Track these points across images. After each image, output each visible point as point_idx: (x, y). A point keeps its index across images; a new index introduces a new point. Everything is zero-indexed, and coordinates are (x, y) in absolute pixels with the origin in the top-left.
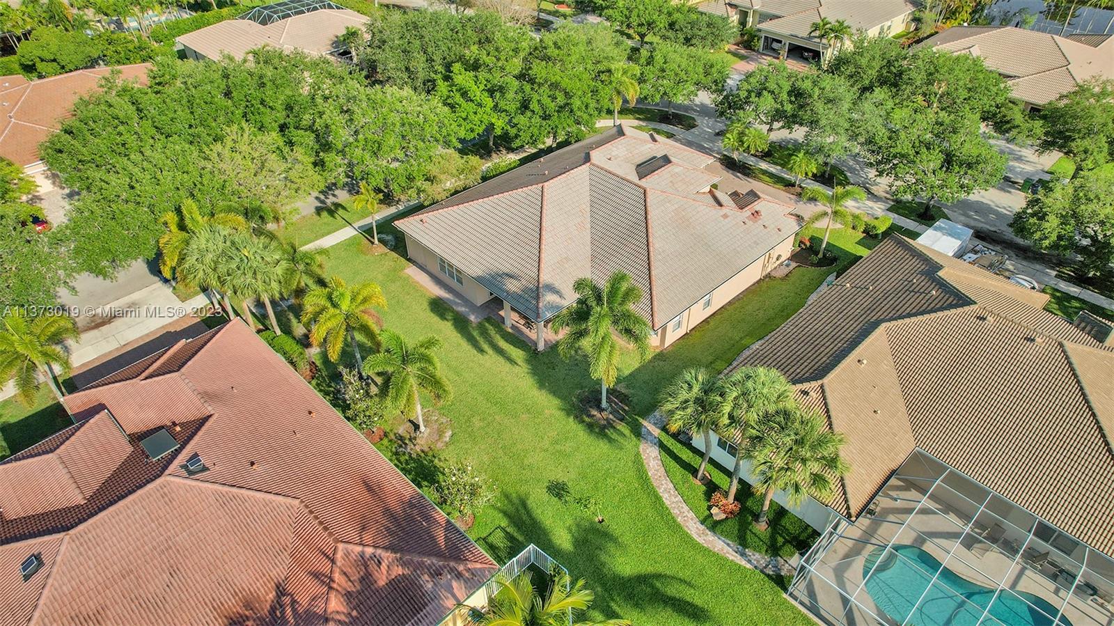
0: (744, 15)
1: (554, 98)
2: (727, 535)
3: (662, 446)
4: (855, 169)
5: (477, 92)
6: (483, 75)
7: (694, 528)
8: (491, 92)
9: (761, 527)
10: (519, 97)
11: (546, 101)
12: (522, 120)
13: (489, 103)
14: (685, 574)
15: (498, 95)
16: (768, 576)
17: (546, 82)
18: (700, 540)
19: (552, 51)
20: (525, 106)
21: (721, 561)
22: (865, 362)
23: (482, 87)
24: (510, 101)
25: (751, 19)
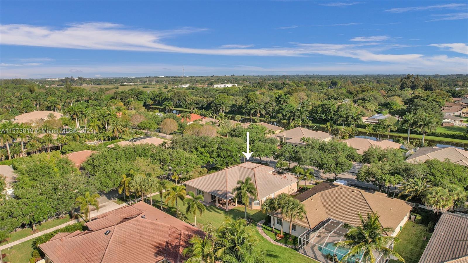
0: (282, 139)
1: (227, 153)
2: (281, 243)
3: (262, 227)
4: (316, 173)
5: (205, 153)
6: (206, 149)
7: (273, 242)
8: (209, 153)
9: (290, 240)
10: (217, 154)
11: (225, 154)
12: (219, 159)
13: (209, 155)
14: (271, 250)
15: (211, 153)
16: (293, 249)
17: (225, 149)
18: (274, 244)
19: (226, 142)
20: (219, 156)
21: (280, 247)
22: (313, 199)
23: (206, 151)
24: (215, 155)
25: (284, 140)
